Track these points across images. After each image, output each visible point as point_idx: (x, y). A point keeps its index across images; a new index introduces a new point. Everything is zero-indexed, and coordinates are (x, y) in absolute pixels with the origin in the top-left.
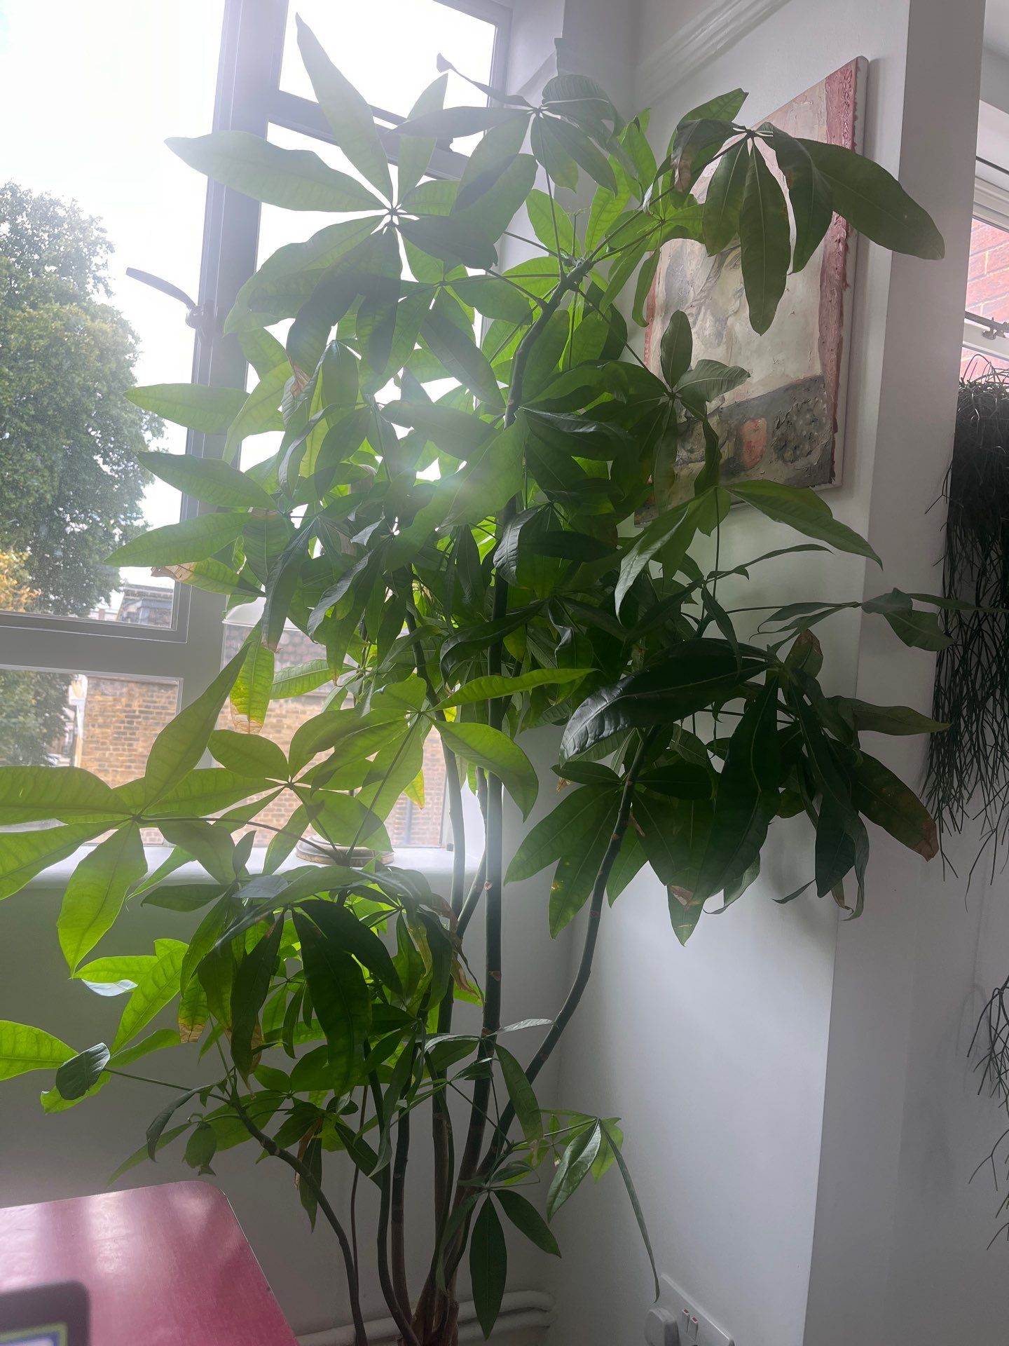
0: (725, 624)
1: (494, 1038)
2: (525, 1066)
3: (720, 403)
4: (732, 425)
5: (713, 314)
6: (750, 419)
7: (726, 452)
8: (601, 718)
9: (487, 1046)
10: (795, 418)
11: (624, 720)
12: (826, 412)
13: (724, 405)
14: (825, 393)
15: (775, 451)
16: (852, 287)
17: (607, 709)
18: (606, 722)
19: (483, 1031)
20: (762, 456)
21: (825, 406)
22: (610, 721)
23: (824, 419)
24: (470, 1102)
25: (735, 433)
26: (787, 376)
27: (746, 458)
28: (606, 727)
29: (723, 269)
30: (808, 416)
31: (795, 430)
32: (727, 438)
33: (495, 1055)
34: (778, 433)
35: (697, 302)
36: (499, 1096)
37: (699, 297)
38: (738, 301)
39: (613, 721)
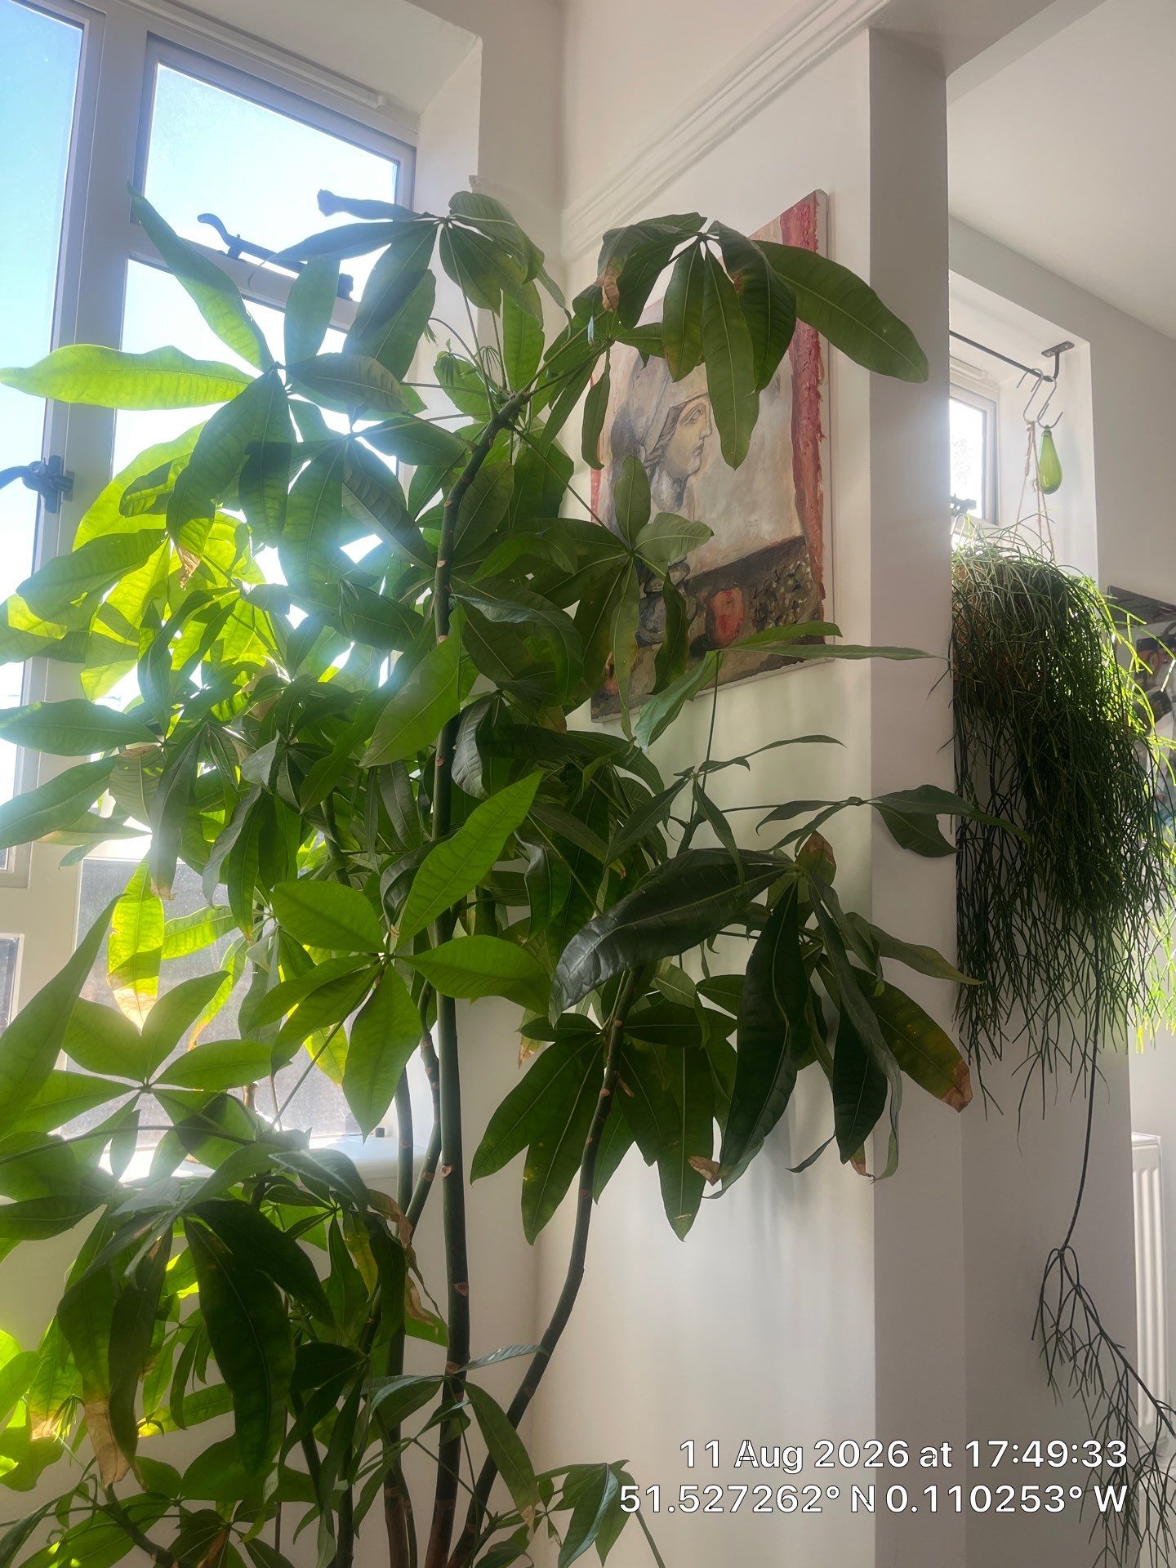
0: (722, 828)
1: (463, 1375)
2: (505, 1405)
3: (685, 574)
4: (701, 599)
5: (669, 474)
6: (722, 590)
7: (695, 630)
8: (595, 955)
9: (455, 1385)
10: (774, 586)
11: (624, 956)
12: (810, 576)
13: (691, 575)
14: (808, 555)
15: (754, 624)
16: (828, 438)
17: (601, 945)
18: (602, 962)
19: (448, 1366)
20: (738, 631)
21: (809, 570)
22: (607, 960)
23: (809, 583)
24: (436, 1459)
25: (705, 606)
26: (762, 538)
27: (720, 633)
28: (602, 968)
29: (678, 425)
30: (790, 582)
31: (776, 600)
32: (696, 613)
33: (466, 1398)
34: (756, 603)
35: (649, 463)
36: (475, 1448)
37: (652, 457)
38: (698, 459)
39: (610, 961)
